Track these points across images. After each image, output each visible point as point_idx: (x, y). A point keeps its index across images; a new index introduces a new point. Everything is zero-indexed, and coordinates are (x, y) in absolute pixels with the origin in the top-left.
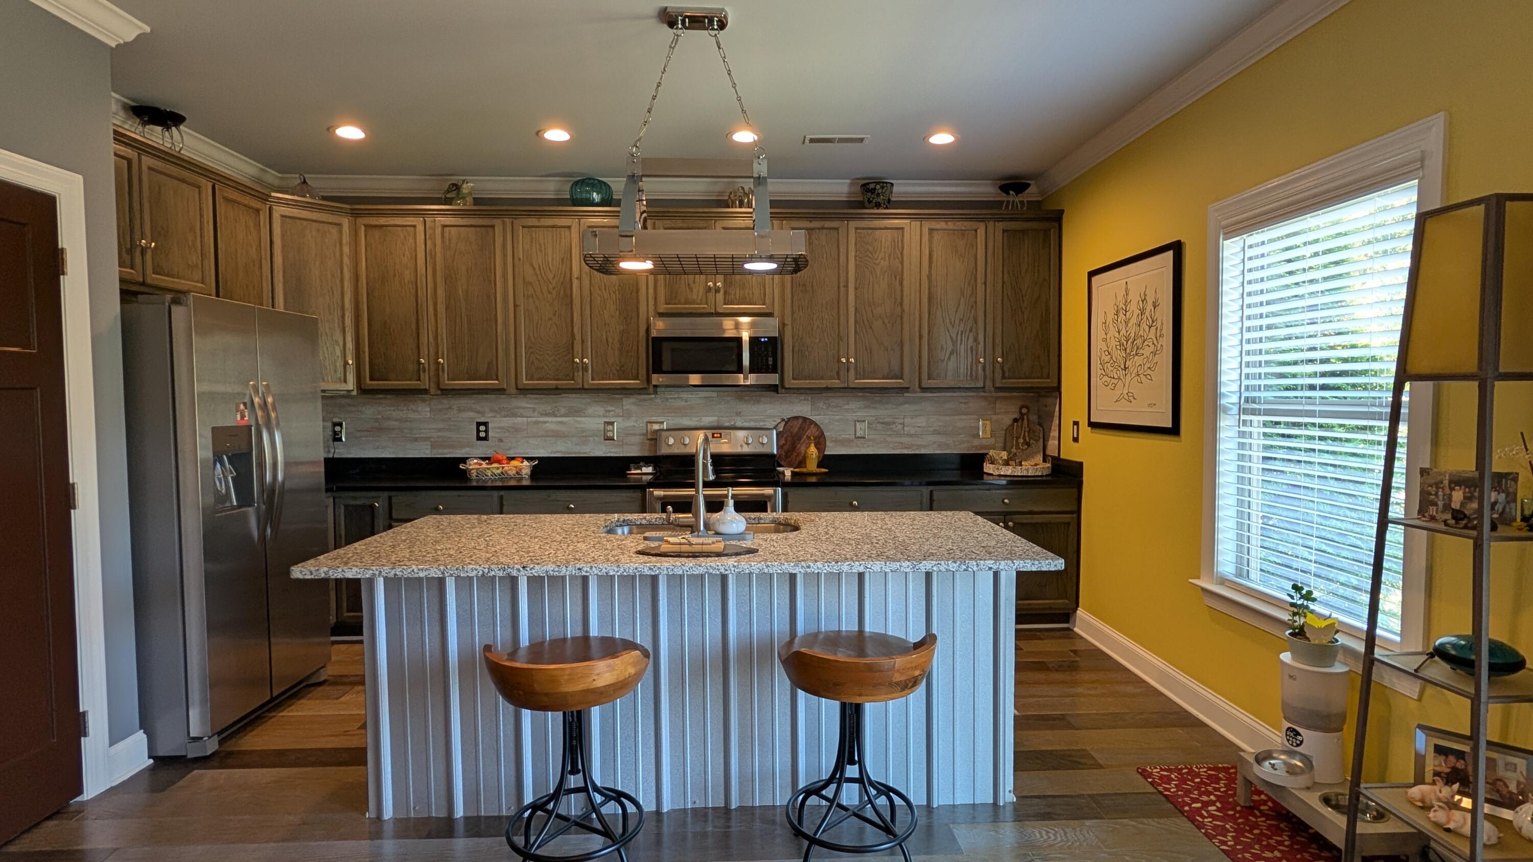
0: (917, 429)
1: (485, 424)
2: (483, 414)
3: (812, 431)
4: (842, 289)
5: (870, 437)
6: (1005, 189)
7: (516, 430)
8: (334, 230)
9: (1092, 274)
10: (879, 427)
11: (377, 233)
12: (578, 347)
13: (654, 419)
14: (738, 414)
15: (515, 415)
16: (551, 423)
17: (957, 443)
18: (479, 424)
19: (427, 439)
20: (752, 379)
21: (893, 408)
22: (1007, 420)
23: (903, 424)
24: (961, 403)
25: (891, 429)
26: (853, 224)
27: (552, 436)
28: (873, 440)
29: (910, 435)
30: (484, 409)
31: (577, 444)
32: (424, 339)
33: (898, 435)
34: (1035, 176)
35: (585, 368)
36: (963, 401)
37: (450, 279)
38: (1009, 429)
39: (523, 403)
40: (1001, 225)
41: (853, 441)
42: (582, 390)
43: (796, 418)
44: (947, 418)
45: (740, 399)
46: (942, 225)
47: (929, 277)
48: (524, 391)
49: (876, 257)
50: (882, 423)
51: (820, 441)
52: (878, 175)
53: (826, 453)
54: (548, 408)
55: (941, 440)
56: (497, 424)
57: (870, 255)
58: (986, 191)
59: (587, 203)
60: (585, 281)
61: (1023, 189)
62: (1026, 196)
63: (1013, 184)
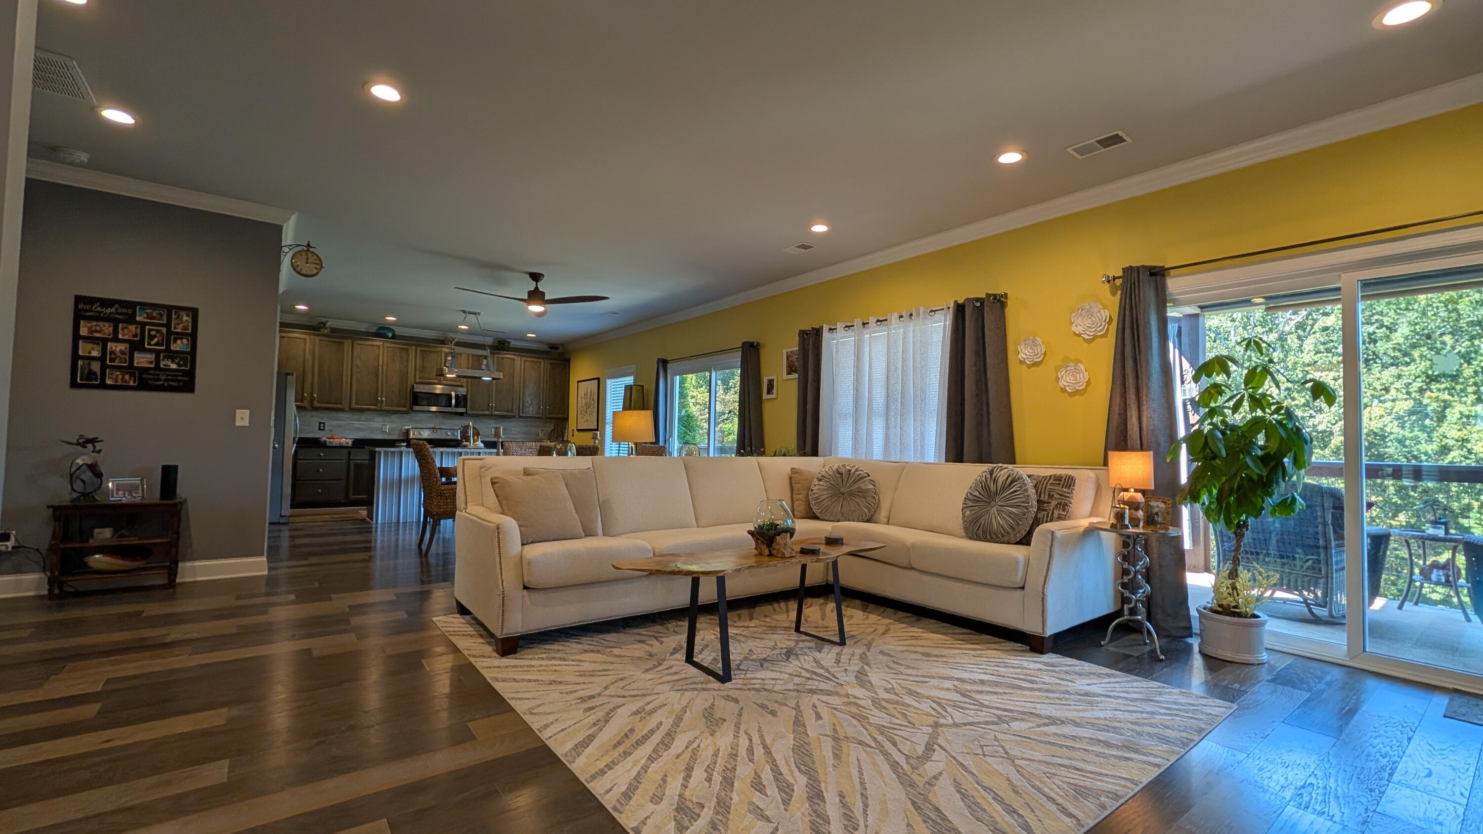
1: (324, 423)
2: (322, 419)
6: (551, 348)
9: (579, 382)
13: (405, 424)
16: (357, 424)
17: (530, 438)
18: (320, 423)
20: (454, 410)
21: (507, 424)
22: (550, 430)
23: (510, 430)
26: (494, 356)
30: (324, 417)
32: (306, 386)
33: (508, 434)
34: (563, 345)
37: (321, 363)
38: (550, 433)
39: (344, 415)
40: (549, 361)
41: (490, 436)
44: (528, 428)
46: (527, 359)
47: (524, 378)
48: (352, 410)
51: (478, 435)
52: (502, 336)
56: (329, 424)
58: (545, 347)
59: (385, 336)
60: (385, 368)
61: (557, 348)
62: (558, 351)
63: (553, 347)
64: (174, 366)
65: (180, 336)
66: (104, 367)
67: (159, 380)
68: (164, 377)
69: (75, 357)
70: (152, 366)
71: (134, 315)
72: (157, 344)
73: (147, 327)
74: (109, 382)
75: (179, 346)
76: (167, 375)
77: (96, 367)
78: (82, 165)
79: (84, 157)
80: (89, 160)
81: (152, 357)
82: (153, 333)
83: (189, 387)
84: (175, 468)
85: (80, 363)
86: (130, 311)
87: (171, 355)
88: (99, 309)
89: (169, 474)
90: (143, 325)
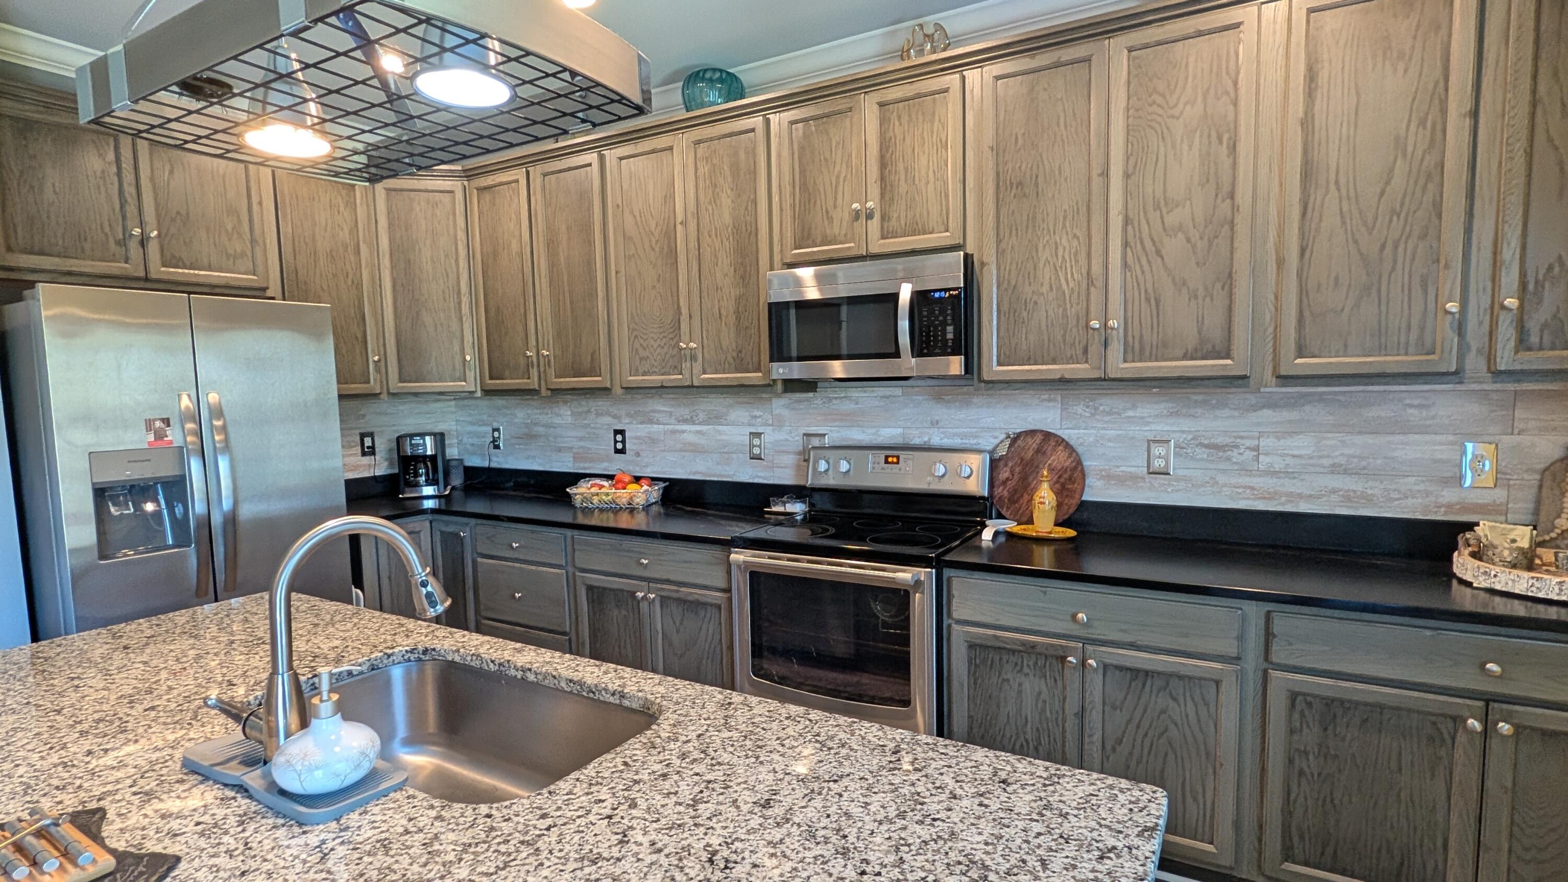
0: (1289, 460)
1: (622, 432)
3: (1058, 459)
4: (1097, 182)
5: (1181, 472)
7: (652, 440)
8: (446, 200)
10: (1202, 453)
11: (487, 196)
12: (684, 327)
13: (813, 430)
14: (935, 424)
17: (1395, 495)
18: (617, 432)
21: (1233, 417)
23: (1256, 449)
24: (1411, 406)
25: (1228, 459)
27: (691, 451)
28: (1186, 479)
29: (1274, 474)
30: (620, 413)
31: (718, 464)
33: (1245, 470)
35: (693, 356)
36: (1416, 402)
39: (659, 406)
41: (1143, 478)
42: (694, 388)
43: (1032, 433)
44: (1370, 439)
45: (938, 398)
49: (1171, 104)
50: (1207, 446)
51: (1068, 476)
53: (1084, 498)
55: (1354, 487)
56: (634, 432)
57: (1159, 100)
60: (691, 226)
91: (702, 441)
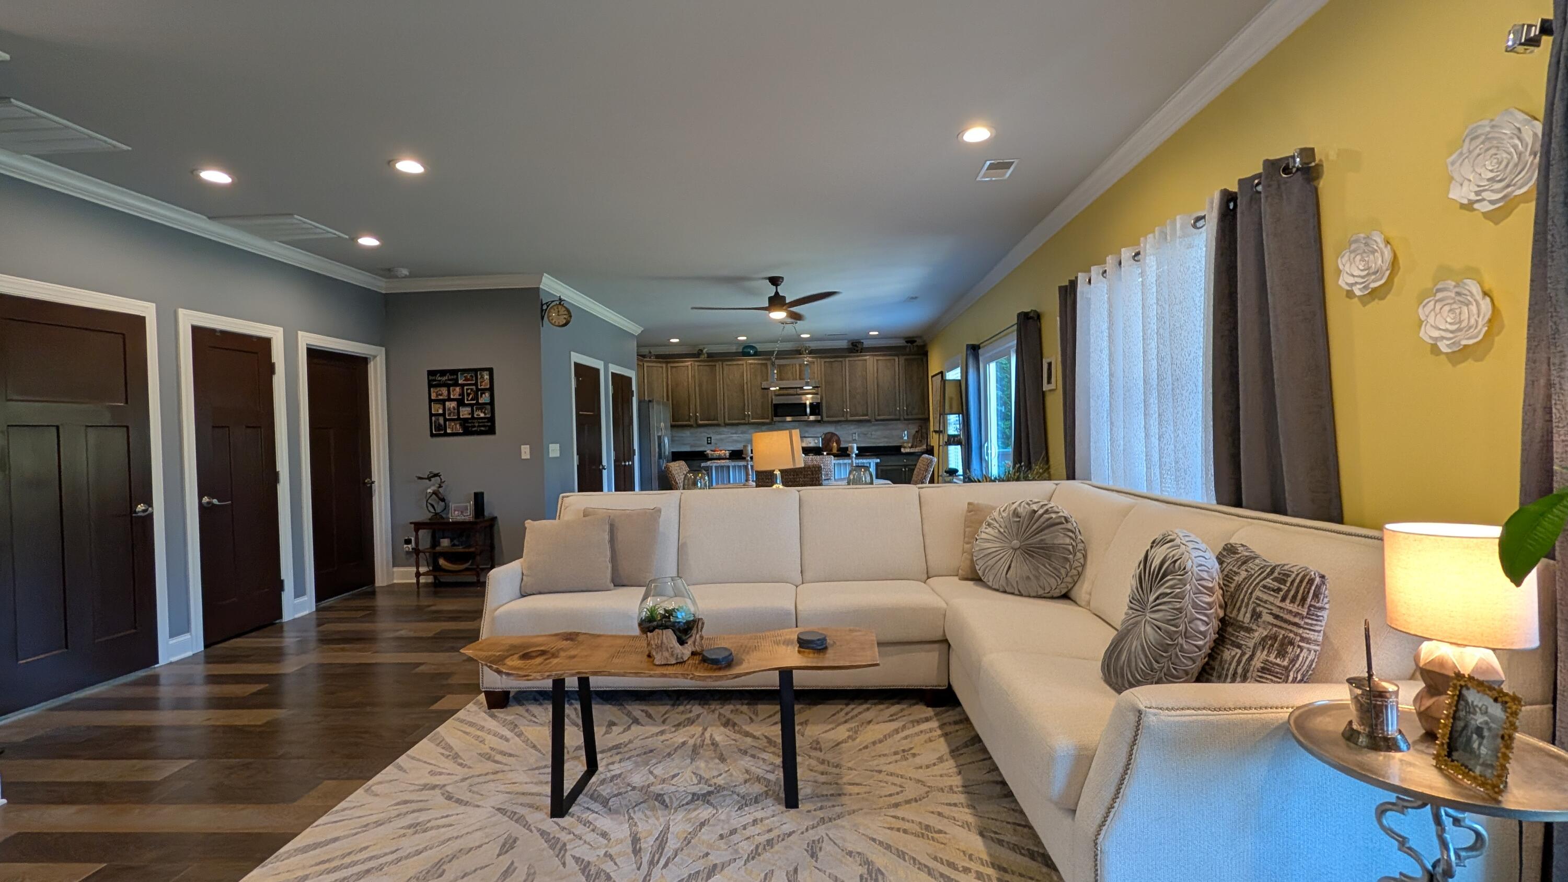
0: (877, 436)
1: (712, 438)
2: (709, 434)
3: (835, 438)
4: (844, 383)
5: (859, 439)
6: (907, 342)
7: (722, 440)
8: (661, 369)
9: (932, 377)
10: (862, 435)
11: (674, 370)
12: (746, 407)
14: (807, 432)
15: (721, 434)
16: (735, 437)
17: (893, 441)
18: (709, 438)
19: (689, 444)
20: (812, 418)
21: (867, 428)
22: (913, 432)
23: (872, 434)
24: (895, 425)
25: (867, 436)
26: (847, 359)
27: (735, 442)
28: (860, 441)
29: (875, 439)
30: (710, 432)
32: (691, 407)
33: (870, 438)
34: (920, 337)
35: (749, 415)
37: (700, 385)
38: (914, 435)
39: (725, 430)
40: (903, 357)
41: (852, 441)
42: (749, 424)
43: (829, 433)
45: (807, 426)
46: (881, 358)
47: (877, 378)
48: (726, 425)
49: (856, 372)
50: (864, 434)
51: (838, 442)
52: (856, 338)
53: (841, 446)
54: (733, 431)
55: (887, 440)
56: (715, 438)
57: (854, 370)
58: (901, 342)
59: (749, 355)
60: (749, 384)
61: (915, 341)
62: (915, 344)
63: (910, 341)
64: (482, 415)
65: (483, 391)
66: (445, 420)
67: (474, 427)
68: (477, 425)
69: (431, 415)
70: (470, 416)
71: (457, 380)
72: (472, 400)
73: (465, 388)
74: (449, 431)
75: (485, 398)
76: (479, 423)
77: (441, 421)
78: (406, 277)
79: (405, 272)
80: (410, 273)
81: (469, 409)
82: (469, 391)
83: (491, 431)
84: (482, 494)
85: (433, 418)
86: (455, 377)
87: (481, 407)
88: (439, 378)
89: (479, 498)
90: (462, 386)
91: (739, 439)
